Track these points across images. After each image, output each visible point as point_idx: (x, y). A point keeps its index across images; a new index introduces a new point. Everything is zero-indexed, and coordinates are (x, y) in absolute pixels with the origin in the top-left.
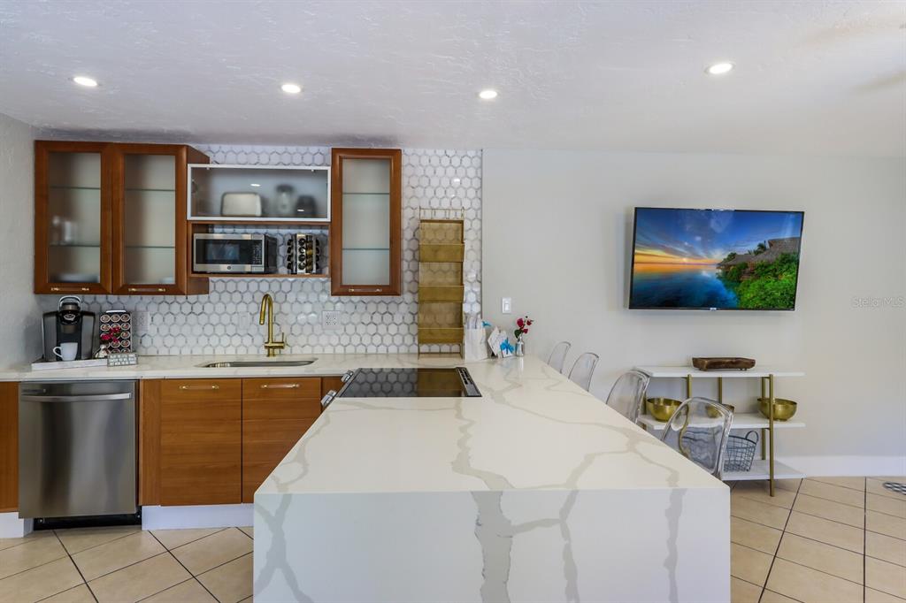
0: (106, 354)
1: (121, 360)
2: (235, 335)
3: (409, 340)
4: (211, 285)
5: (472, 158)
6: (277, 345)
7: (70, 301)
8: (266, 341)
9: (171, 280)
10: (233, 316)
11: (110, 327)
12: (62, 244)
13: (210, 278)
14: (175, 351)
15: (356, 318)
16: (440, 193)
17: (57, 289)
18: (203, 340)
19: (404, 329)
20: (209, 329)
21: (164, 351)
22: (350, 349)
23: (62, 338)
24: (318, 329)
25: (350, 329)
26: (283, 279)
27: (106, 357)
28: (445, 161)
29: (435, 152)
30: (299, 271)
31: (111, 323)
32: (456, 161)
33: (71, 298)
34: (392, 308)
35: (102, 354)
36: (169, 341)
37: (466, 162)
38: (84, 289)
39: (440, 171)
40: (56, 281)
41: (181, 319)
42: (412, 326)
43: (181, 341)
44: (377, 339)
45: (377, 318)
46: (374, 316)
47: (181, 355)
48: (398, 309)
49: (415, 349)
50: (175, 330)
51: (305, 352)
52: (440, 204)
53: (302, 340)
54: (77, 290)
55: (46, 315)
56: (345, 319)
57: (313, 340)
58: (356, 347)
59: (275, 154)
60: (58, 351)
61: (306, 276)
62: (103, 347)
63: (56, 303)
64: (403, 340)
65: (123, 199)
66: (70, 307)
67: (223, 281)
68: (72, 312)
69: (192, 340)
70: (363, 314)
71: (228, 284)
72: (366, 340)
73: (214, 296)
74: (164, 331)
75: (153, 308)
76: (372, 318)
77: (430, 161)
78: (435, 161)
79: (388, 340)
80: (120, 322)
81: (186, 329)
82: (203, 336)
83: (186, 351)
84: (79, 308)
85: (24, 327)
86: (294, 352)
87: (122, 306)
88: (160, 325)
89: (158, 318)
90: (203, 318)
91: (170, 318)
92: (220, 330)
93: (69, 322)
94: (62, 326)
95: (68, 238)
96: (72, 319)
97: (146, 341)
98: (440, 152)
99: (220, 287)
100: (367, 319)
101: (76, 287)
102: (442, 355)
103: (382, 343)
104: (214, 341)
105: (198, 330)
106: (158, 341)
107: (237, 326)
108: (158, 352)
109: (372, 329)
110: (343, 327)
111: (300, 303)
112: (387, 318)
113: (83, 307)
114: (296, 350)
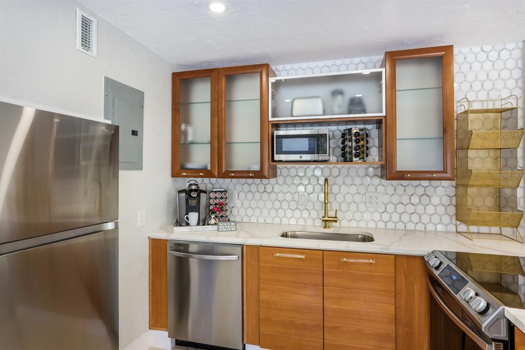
0: (215, 222)
1: (226, 227)
2: (296, 209)
3: (446, 219)
4: (278, 171)
5: (511, 51)
6: (333, 219)
7: (193, 182)
8: (323, 216)
9: (256, 167)
10: (295, 195)
11: (215, 201)
12: (187, 142)
13: (278, 166)
14: (253, 220)
15: (395, 199)
16: (477, 86)
17: (185, 174)
18: (273, 212)
19: (441, 209)
20: (277, 204)
21: (246, 219)
22: (390, 225)
23: (189, 209)
24: (362, 207)
25: (390, 208)
26: (333, 165)
27: (215, 224)
28: (482, 56)
29: (471, 49)
30: (354, 159)
31: (216, 198)
32: (493, 56)
33: (192, 180)
34: (430, 191)
35: (213, 221)
36: (250, 212)
37: (505, 55)
38: (201, 174)
39: (477, 66)
40: (183, 168)
41: (257, 196)
42: (449, 208)
43: (257, 212)
44: (415, 218)
45: (415, 200)
46: (412, 198)
47: (257, 223)
48: (435, 192)
49: (452, 228)
50: (254, 204)
51: (351, 225)
52: (477, 97)
53: (349, 215)
54: (197, 174)
55: (180, 192)
56: (386, 199)
57: (358, 216)
58: (395, 223)
59: (326, 67)
60: (187, 218)
61: (360, 163)
62: (213, 216)
63: (184, 183)
64: (441, 220)
65: (225, 109)
66: (194, 187)
67: (287, 168)
68: (195, 190)
69: (265, 212)
70: (401, 195)
71: (291, 170)
72: (405, 218)
73: (280, 179)
74: (246, 204)
75: (239, 187)
76: (410, 199)
77: (465, 58)
78: (471, 58)
79: (425, 219)
80: (222, 198)
81: (261, 204)
82: (273, 209)
83: (261, 220)
84: (198, 187)
85: (167, 200)
86: (342, 225)
87: (218, 186)
88: (244, 199)
89: (242, 195)
90: (273, 196)
91: (250, 195)
92: (285, 205)
93: (194, 198)
94: (190, 200)
95: (190, 138)
96: (195, 196)
97: (235, 211)
98: (477, 49)
99: (285, 172)
100: (405, 199)
101: (195, 172)
102: (482, 236)
103: (420, 221)
104: (281, 213)
105: (269, 204)
106: (242, 212)
107: (298, 203)
108: (242, 220)
109: (410, 209)
110: (384, 206)
111: (346, 185)
112: (425, 199)
113: (202, 187)
114: (344, 223)
